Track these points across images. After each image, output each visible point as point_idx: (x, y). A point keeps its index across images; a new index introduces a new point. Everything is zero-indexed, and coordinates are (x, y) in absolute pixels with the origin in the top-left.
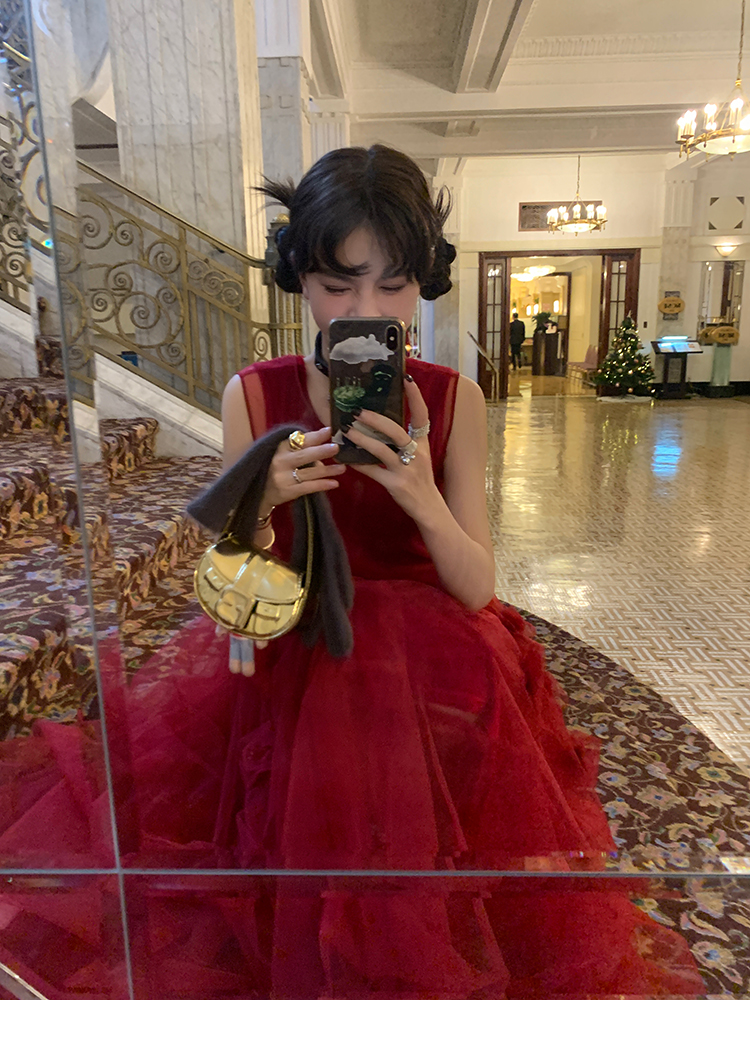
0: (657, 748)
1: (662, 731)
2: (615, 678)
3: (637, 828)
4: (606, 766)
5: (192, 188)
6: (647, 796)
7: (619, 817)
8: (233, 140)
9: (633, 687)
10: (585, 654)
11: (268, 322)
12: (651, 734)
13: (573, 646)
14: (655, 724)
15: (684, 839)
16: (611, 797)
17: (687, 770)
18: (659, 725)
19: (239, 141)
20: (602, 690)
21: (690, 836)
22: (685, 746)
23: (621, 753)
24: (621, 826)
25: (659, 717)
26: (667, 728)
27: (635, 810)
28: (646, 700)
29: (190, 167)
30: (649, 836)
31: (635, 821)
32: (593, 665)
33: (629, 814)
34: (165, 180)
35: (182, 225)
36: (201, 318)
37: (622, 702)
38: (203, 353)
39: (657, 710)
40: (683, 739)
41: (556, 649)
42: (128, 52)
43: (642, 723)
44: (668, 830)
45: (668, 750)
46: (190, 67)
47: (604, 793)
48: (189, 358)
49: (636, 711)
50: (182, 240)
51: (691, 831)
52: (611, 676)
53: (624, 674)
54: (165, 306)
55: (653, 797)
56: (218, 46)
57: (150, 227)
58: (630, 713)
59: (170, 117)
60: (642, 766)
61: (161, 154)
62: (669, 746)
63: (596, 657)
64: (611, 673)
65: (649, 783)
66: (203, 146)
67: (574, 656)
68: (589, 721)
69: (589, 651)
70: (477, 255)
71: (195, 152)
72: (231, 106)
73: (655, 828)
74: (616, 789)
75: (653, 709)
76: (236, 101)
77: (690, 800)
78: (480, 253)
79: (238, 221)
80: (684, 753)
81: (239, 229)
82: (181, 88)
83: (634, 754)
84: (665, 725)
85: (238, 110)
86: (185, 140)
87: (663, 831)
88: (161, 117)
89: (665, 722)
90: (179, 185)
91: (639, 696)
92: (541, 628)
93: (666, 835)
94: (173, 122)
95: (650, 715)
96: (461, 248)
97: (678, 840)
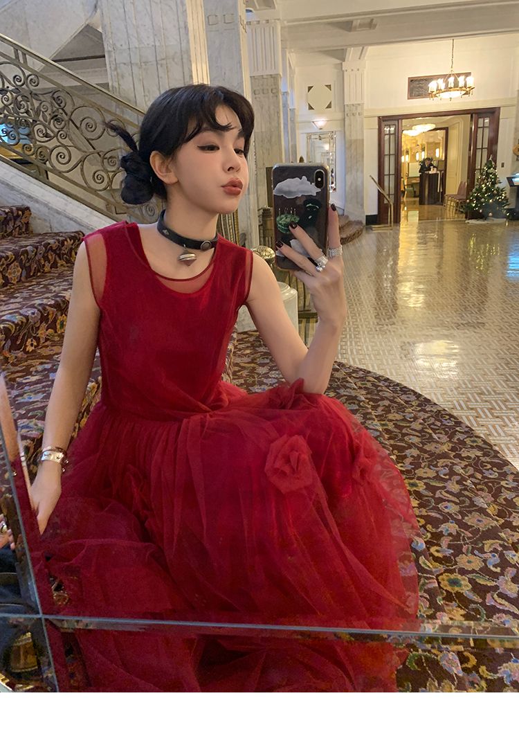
0: (485, 483)
1: (490, 471)
2: (460, 432)
3: (462, 543)
4: (444, 498)
6: (471, 520)
7: (450, 535)
8: (185, 56)
9: (472, 439)
10: (440, 414)
12: (482, 473)
13: (432, 409)
14: (486, 466)
15: (495, 551)
16: (445, 520)
17: (505, 499)
18: (489, 466)
19: (189, 56)
20: (450, 441)
21: (500, 549)
22: (506, 482)
23: (455, 488)
24: (450, 541)
25: (489, 460)
26: (494, 469)
27: (462, 530)
28: (480, 448)
29: (156, 77)
30: (470, 548)
31: (461, 538)
32: (445, 422)
33: (457, 532)
34: (139, 87)
37: (464, 449)
39: (488, 456)
40: (505, 477)
41: (419, 411)
43: (477, 465)
44: (484, 544)
45: (493, 484)
46: (153, 4)
47: (441, 518)
49: (473, 456)
51: (500, 545)
52: (457, 431)
53: (467, 429)
55: (475, 521)
57: (131, 123)
58: (469, 457)
59: (140, 41)
60: (470, 499)
61: (135, 69)
62: (494, 481)
63: (448, 417)
64: (457, 429)
65: (473, 511)
66: (164, 62)
67: (432, 416)
68: (436, 466)
69: (443, 412)
70: (376, 119)
71: (159, 66)
72: (182, 31)
73: (475, 543)
74: (450, 515)
75: (484, 455)
76: (186, 27)
77: (506, 521)
78: (379, 117)
80: (504, 487)
82: (148, 20)
83: (466, 489)
84: (493, 466)
85: (187, 34)
86: (152, 59)
87: (480, 545)
88: (135, 43)
89: (493, 464)
90: (149, 92)
91: (476, 446)
92: (410, 396)
93: (483, 547)
94: (143, 45)
95: (483, 459)
96: (365, 114)
97: (491, 552)
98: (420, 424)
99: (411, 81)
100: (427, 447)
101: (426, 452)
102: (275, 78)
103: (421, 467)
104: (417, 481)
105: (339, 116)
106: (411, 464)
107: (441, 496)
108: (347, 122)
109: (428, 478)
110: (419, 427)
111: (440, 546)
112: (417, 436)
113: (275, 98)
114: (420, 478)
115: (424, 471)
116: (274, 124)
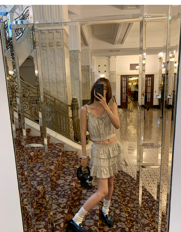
1: (150, 203)
5: (57, 90)
6: (143, 221)
8: (65, 81)
9: (146, 193)
11: (72, 116)
12: (148, 204)
17: (154, 213)
18: (150, 202)
19: (66, 81)
22: (154, 207)
25: (150, 200)
26: (151, 203)
28: (148, 196)
29: (56, 86)
34: (51, 89)
35: (55, 99)
36: (58, 115)
37: (143, 196)
38: (59, 122)
40: (154, 205)
41: (131, 183)
42: (44, 65)
43: (147, 201)
44: (145, 228)
45: (151, 208)
46: (56, 68)
47: (134, 220)
48: (56, 123)
49: (146, 198)
50: (55, 101)
51: (150, 229)
53: (145, 189)
54: (51, 113)
56: (62, 64)
57: (49, 99)
59: (52, 77)
60: (143, 214)
61: (50, 84)
65: (143, 218)
66: (59, 82)
67: (134, 184)
68: (134, 203)
70: (120, 76)
71: (57, 84)
72: (64, 75)
73: (143, 228)
75: (149, 198)
76: (65, 74)
77: (153, 219)
79: (66, 97)
81: (66, 98)
82: (55, 72)
84: (151, 202)
85: (66, 76)
86: (55, 81)
87: (144, 228)
88: (51, 77)
89: (151, 201)
90: (54, 90)
91: (147, 195)
92: (128, 177)
93: (145, 229)
94: (53, 78)
95: (148, 199)
96: (117, 74)
97: (147, 231)
98: (130, 189)
99: (131, 65)
100: (132, 197)
101: (131, 198)
102: (88, 66)
103: (129, 203)
104: (128, 208)
105: (108, 74)
106: (127, 202)
107: (134, 213)
108: (111, 77)
109: (131, 207)
110: (130, 190)
111: (133, 229)
112: (129, 193)
113: (88, 72)
114: (129, 207)
115: (130, 204)
116: (88, 80)
